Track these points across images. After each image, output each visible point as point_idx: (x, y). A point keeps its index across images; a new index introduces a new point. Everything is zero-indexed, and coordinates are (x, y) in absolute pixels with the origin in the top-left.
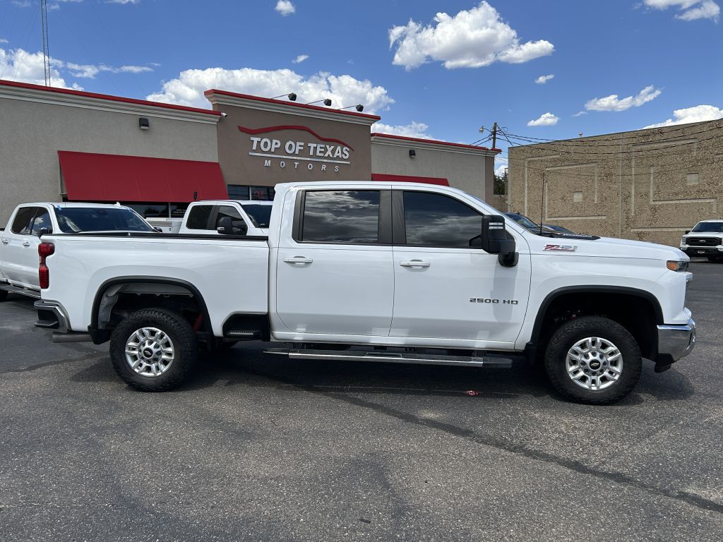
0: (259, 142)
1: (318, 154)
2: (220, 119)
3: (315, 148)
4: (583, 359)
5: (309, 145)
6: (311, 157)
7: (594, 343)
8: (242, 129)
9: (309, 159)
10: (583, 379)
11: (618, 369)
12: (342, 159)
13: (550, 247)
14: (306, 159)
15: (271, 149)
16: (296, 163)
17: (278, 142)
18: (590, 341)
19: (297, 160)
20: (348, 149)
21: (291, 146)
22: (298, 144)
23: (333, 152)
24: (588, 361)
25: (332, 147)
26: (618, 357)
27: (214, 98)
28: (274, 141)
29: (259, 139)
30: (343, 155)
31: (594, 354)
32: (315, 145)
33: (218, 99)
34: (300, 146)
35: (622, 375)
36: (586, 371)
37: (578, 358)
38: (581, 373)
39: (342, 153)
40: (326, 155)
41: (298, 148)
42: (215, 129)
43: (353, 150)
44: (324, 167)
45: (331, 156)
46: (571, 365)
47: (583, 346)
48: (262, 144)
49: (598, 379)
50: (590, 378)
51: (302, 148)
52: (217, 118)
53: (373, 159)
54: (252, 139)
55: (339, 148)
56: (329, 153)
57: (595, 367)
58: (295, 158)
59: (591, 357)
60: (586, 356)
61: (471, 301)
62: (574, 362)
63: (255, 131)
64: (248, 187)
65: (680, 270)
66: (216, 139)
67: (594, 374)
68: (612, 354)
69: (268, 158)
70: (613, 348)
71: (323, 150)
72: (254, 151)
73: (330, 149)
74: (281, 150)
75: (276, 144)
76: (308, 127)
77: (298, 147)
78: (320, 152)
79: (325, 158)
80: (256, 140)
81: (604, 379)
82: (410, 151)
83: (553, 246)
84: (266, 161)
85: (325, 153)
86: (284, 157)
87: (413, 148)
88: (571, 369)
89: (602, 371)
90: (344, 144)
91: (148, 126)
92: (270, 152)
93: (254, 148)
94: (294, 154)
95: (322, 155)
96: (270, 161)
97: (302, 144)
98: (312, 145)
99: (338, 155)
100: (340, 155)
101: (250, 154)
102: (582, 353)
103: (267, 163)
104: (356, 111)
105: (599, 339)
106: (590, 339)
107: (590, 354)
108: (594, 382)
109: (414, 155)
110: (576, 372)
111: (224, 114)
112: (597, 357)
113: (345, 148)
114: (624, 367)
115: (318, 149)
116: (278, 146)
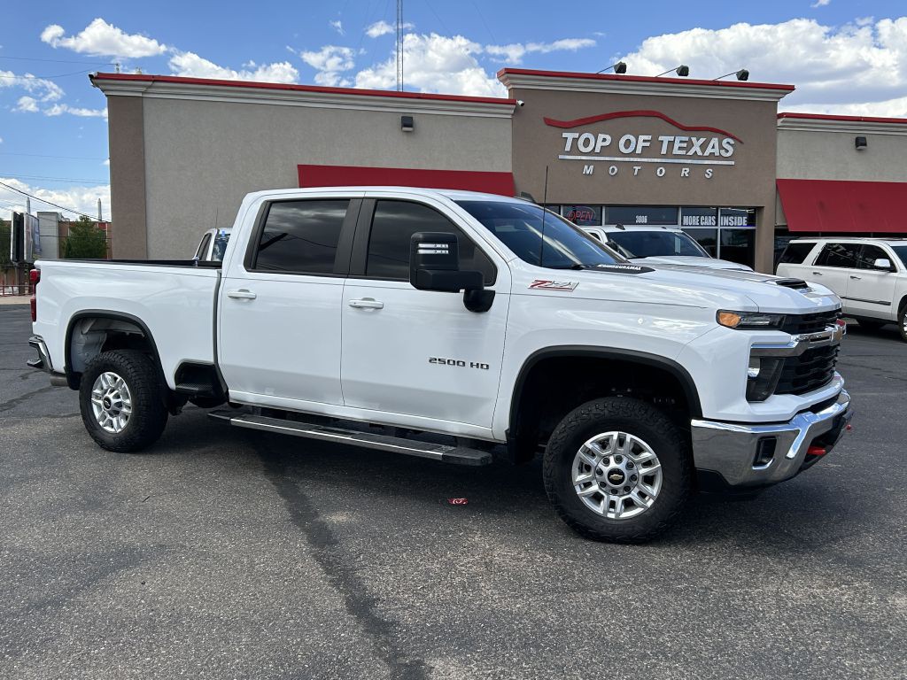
0: (575, 140)
1: (676, 151)
2: (516, 110)
3: (671, 144)
4: (601, 466)
5: (661, 138)
6: (664, 156)
7: (621, 442)
8: (549, 122)
9: (659, 160)
10: (597, 498)
11: (654, 491)
12: (721, 157)
13: (540, 284)
14: (656, 160)
15: (594, 148)
16: (637, 168)
17: (609, 138)
18: (615, 437)
19: (637, 163)
20: (732, 142)
21: (628, 142)
22: (642, 138)
23: (703, 147)
24: (606, 470)
25: (702, 140)
26: (656, 471)
27: (508, 81)
28: (601, 136)
29: (576, 135)
30: (723, 152)
31: (618, 460)
32: (672, 138)
33: (515, 81)
34: (644, 141)
35: (658, 500)
36: (603, 485)
37: (593, 461)
38: (595, 488)
39: (721, 147)
40: (691, 153)
41: (641, 144)
42: (509, 125)
43: (741, 142)
44: (685, 172)
45: (700, 153)
46: (581, 472)
47: (604, 444)
48: (581, 142)
49: (619, 500)
50: (608, 498)
51: (648, 144)
52: (510, 109)
53: (779, 154)
54: (565, 135)
55: (715, 141)
56: (696, 149)
57: (616, 481)
58: (635, 160)
59: (613, 464)
60: (607, 462)
61: (430, 361)
62: (586, 468)
63: (569, 123)
64: (601, 206)
65: (741, 327)
66: (510, 139)
67: (615, 492)
68: (648, 463)
69: (589, 163)
70: (648, 454)
71: (685, 145)
72: (568, 153)
73: (697, 143)
74: (611, 149)
75: (604, 139)
76: (662, 112)
77: (642, 141)
78: (680, 148)
79: (690, 157)
80: (570, 136)
81: (629, 504)
82: (857, 139)
83: (545, 282)
84: (586, 167)
85: (688, 149)
86: (616, 159)
87: (862, 133)
88: (580, 478)
89: (628, 489)
90: (724, 134)
91: (411, 126)
92: (592, 153)
93: (568, 148)
94: (633, 154)
95: (683, 152)
96: (592, 167)
97: (649, 137)
98: (666, 139)
99: (712, 151)
100: (716, 151)
101: (561, 157)
102: (600, 456)
103: (588, 170)
104: (737, 81)
105: (629, 437)
106: (615, 434)
107: (612, 459)
108: (612, 504)
109: (865, 145)
110: (588, 485)
111: (520, 102)
112: (622, 466)
113: (725, 141)
114: (663, 488)
115: (677, 145)
116: (607, 143)
